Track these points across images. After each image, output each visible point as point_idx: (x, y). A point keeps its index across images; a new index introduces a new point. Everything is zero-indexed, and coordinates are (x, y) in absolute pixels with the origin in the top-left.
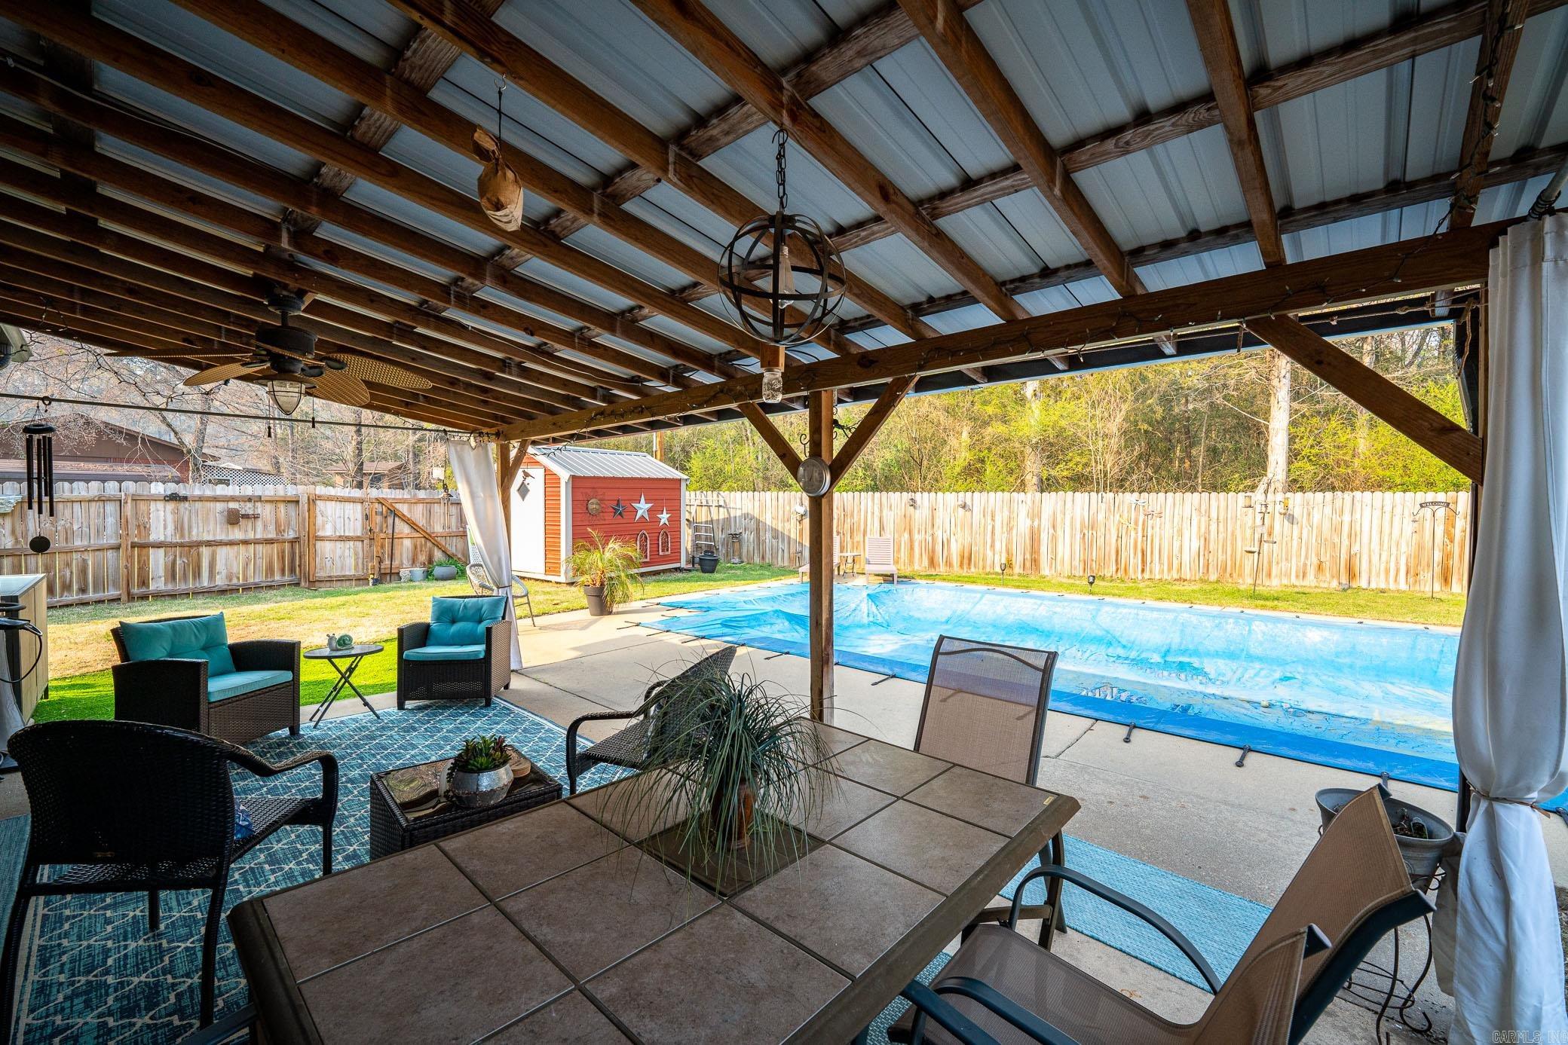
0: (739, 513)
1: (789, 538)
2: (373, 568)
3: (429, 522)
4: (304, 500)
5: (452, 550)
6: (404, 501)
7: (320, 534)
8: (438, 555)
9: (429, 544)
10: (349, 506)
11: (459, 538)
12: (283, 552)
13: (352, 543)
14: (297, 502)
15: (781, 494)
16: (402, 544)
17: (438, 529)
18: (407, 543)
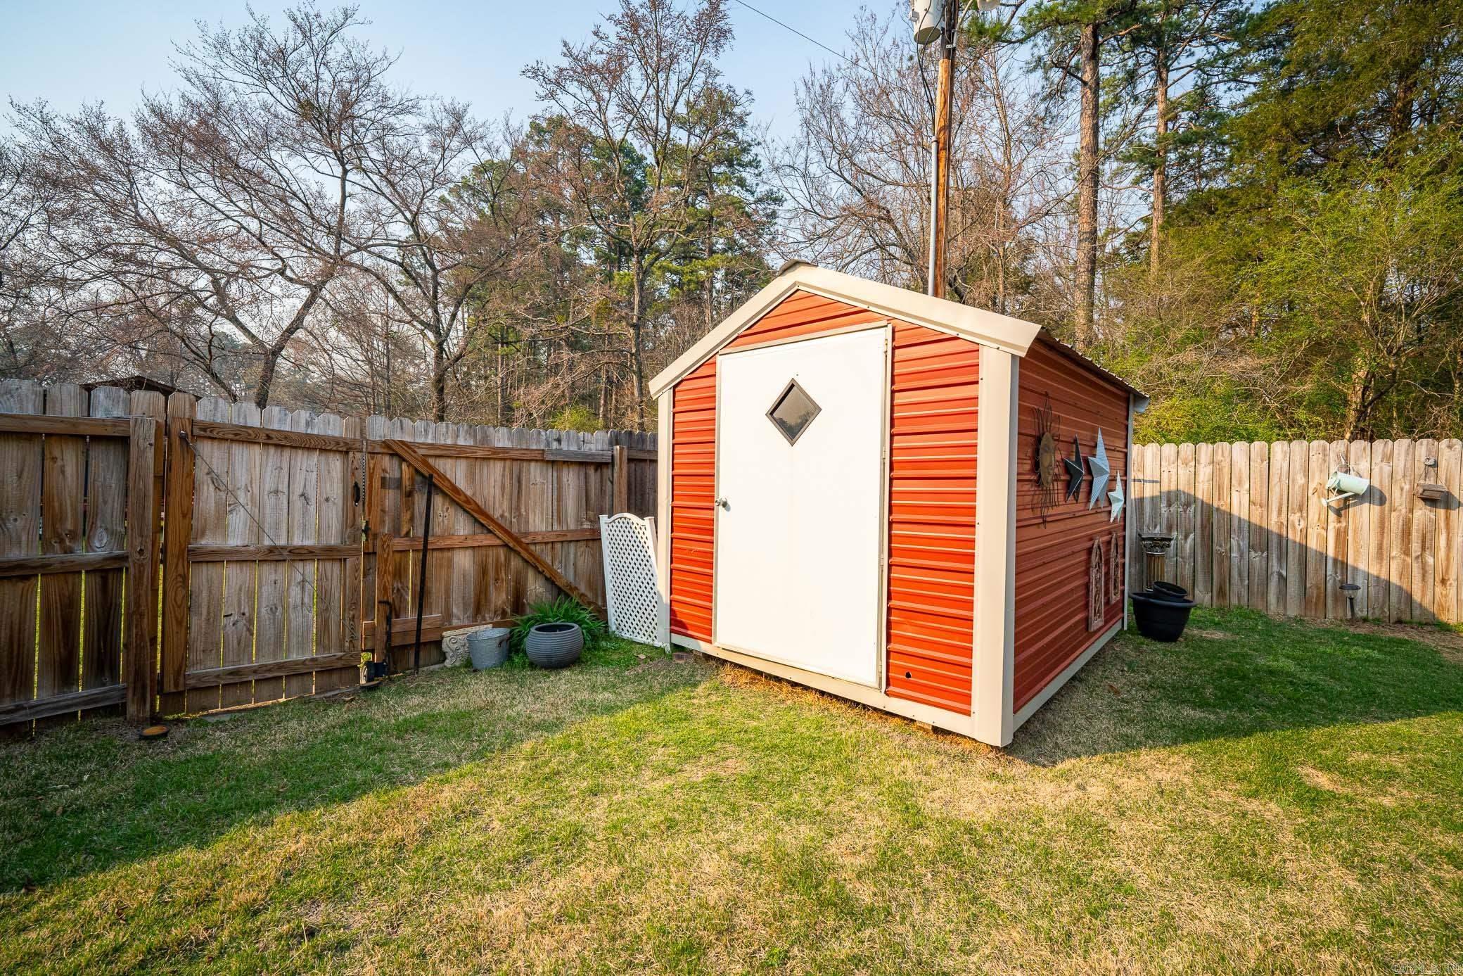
0: (1150, 490)
1: (1304, 549)
2: (372, 631)
3: (516, 508)
4: (144, 438)
5: (566, 574)
6: (456, 453)
7: (209, 542)
8: (535, 588)
9: (515, 563)
10: (307, 463)
11: (582, 547)
12: (70, 604)
13: (311, 569)
14: (123, 442)
15: (1279, 447)
16: (450, 561)
17: (538, 523)
18: (464, 561)
